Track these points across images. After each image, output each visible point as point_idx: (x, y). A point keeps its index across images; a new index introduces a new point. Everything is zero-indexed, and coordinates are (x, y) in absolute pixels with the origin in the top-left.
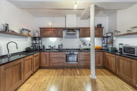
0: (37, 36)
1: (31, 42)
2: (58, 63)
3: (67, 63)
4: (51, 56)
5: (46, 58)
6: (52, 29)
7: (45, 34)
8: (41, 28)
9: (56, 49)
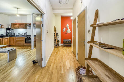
0: (10, 28)
1: (6, 31)
2: (21, 43)
3: (26, 43)
4: (16, 39)
5: (13, 40)
6: (19, 24)
7: (15, 26)
8: (12, 23)
9: (23, 36)
